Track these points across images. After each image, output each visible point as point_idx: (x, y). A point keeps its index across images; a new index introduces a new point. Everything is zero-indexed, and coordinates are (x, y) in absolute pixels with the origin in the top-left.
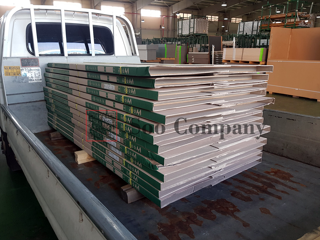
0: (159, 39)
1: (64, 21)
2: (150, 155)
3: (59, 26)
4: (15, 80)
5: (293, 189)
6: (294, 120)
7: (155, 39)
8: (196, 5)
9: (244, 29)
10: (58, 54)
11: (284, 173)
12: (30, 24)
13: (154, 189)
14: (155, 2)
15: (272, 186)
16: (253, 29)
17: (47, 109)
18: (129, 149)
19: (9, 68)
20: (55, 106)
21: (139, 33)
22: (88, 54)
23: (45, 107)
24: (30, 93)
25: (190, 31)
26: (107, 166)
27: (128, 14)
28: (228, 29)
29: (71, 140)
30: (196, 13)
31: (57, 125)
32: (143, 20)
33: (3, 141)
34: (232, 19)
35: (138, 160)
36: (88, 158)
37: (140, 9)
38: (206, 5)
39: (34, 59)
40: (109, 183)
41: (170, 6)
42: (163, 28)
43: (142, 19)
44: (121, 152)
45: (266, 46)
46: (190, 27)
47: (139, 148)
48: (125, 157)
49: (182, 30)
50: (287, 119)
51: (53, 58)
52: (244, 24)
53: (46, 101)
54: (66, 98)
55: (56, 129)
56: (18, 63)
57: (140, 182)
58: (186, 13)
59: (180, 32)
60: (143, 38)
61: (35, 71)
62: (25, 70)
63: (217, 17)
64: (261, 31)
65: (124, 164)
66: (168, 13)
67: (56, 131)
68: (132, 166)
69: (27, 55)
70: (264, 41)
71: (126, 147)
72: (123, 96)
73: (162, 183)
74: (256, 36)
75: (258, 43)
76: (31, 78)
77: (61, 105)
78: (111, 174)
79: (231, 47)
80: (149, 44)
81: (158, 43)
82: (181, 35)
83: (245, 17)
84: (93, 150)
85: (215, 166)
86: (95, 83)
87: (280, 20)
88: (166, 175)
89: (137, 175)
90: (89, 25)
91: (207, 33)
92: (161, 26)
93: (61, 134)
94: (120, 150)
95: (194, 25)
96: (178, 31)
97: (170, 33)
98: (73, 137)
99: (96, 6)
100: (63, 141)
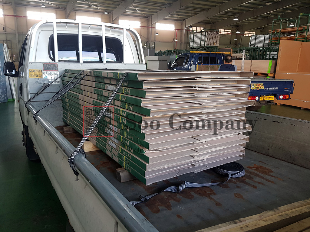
0: (171, 51)
1: (81, 32)
2: (139, 142)
3: (76, 37)
4: (38, 81)
5: (270, 181)
6: (278, 122)
7: (168, 51)
8: (209, 19)
9: (255, 43)
10: (75, 60)
11: (265, 168)
12: (53, 35)
13: (141, 169)
14: (170, 17)
15: (251, 178)
16: (264, 42)
17: (62, 107)
18: (123, 138)
19: (33, 71)
20: (69, 104)
21: (153, 45)
22: (101, 61)
23: (61, 105)
24: (49, 93)
25: (201, 43)
26: (107, 153)
27: (144, 28)
28: (240, 42)
29: (80, 132)
30: (209, 26)
31: (70, 121)
32: (157, 34)
33: (24, 134)
34: (245, 32)
35: (130, 147)
36: (93, 148)
37: (155, 23)
38: (220, 19)
39: (54, 64)
40: (108, 167)
41: (184, 20)
42: (176, 40)
43: (156, 32)
44: (118, 141)
45: (276, 58)
46: (201, 40)
47: (131, 137)
48: (121, 145)
49: (193, 43)
50: (273, 121)
51: (70, 64)
52: (256, 38)
53: (62, 100)
54: (78, 98)
55: (69, 124)
56: (41, 67)
57: (131, 165)
58: (199, 27)
59: (191, 44)
60: (156, 50)
61: (54, 75)
62: (46, 73)
63: (230, 31)
64: (271, 44)
65: (120, 151)
66: (182, 27)
67: (69, 126)
68: (126, 152)
69: (49, 60)
70: (274, 54)
71: (121, 136)
72: (120, 95)
73: (147, 165)
74: (267, 49)
75: (268, 56)
76: (51, 80)
77: (74, 103)
78: (110, 159)
79: (241, 59)
80: (162, 55)
81: (170, 55)
82: (192, 48)
83: (259, 31)
84: (97, 141)
85: (198, 156)
86: (100, 85)
87: (291, 34)
88: (151, 157)
89: (129, 159)
90: (102, 36)
91: (218, 45)
92: (174, 39)
93: (73, 128)
94: (117, 139)
95: (205, 38)
96: (190, 43)
97: (183, 45)
98: (82, 130)
99: (114, 20)
100: (74, 134)
